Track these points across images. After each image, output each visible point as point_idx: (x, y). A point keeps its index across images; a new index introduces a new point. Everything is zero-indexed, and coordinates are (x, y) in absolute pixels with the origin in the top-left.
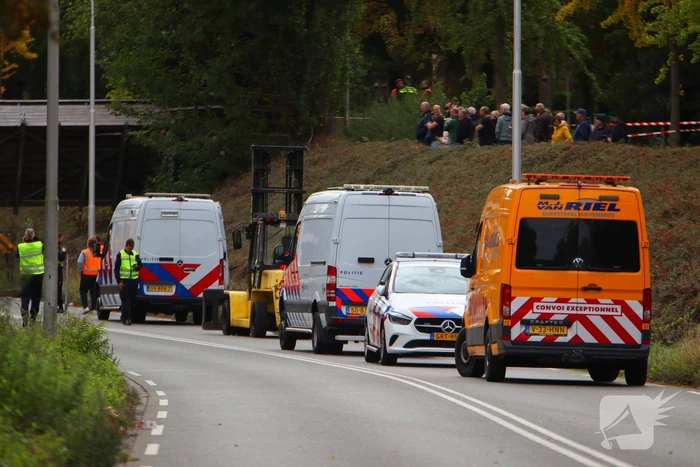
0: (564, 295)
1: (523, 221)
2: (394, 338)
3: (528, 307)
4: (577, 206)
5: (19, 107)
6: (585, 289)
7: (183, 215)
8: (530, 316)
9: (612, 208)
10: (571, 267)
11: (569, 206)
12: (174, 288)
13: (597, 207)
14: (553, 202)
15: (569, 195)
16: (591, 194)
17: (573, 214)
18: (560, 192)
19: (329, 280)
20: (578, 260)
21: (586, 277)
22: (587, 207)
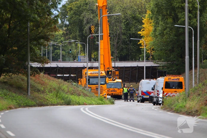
0: (172, 92)
1: (166, 82)
2: (160, 101)
3: (166, 94)
4: (174, 80)
5: (137, 62)
6: (175, 92)
7: (150, 83)
8: (167, 95)
9: (179, 80)
10: (173, 88)
11: (172, 80)
12: (149, 96)
13: (176, 80)
14: (170, 79)
15: (172, 78)
16: (176, 78)
17: (173, 81)
18: (171, 78)
19: (158, 92)
20: (174, 87)
21: (175, 90)
22: (175, 80)
